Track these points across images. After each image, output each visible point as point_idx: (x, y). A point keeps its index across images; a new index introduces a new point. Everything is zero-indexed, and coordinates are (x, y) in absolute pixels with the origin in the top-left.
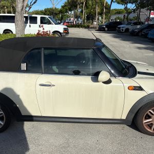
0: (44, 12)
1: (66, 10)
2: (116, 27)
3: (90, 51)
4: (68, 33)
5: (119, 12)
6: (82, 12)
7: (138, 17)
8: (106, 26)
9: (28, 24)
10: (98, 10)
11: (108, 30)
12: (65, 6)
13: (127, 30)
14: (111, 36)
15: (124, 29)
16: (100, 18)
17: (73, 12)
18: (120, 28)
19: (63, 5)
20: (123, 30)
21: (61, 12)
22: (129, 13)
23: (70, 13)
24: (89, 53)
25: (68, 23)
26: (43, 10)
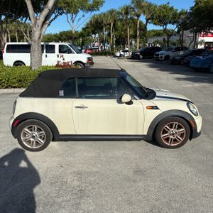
0: (59, 36)
1: (89, 33)
2: (154, 53)
3: (115, 79)
4: (92, 63)
5: (157, 34)
6: (109, 35)
7: (181, 41)
8: (141, 53)
9: (44, 54)
10: (130, 32)
11: (143, 58)
12: (87, 28)
13: (167, 57)
14: (147, 65)
15: (163, 56)
16: (133, 42)
17: (97, 35)
18: (158, 55)
19: (84, 27)
20: (161, 57)
21: (81, 35)
22: (169, 36)
23: (93, 36)
24: (114, 81)
25: (92, 49)
26: (58, 33)
